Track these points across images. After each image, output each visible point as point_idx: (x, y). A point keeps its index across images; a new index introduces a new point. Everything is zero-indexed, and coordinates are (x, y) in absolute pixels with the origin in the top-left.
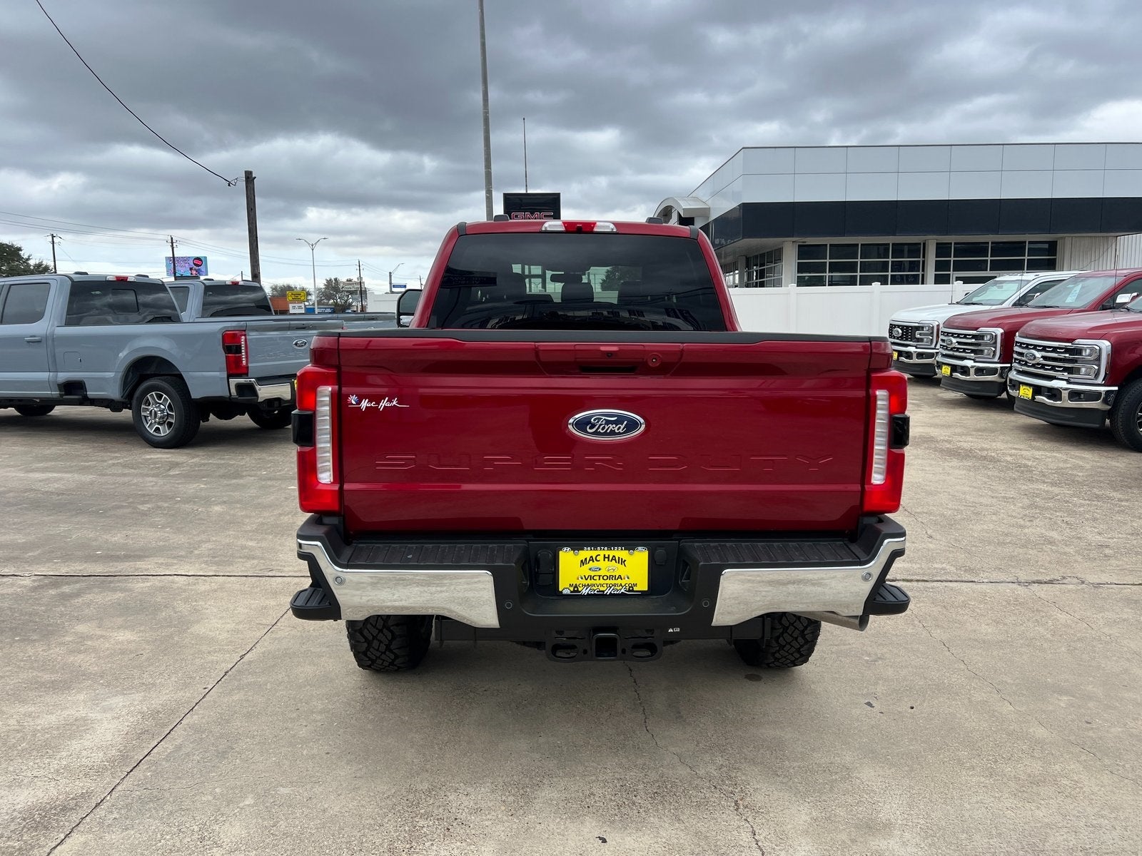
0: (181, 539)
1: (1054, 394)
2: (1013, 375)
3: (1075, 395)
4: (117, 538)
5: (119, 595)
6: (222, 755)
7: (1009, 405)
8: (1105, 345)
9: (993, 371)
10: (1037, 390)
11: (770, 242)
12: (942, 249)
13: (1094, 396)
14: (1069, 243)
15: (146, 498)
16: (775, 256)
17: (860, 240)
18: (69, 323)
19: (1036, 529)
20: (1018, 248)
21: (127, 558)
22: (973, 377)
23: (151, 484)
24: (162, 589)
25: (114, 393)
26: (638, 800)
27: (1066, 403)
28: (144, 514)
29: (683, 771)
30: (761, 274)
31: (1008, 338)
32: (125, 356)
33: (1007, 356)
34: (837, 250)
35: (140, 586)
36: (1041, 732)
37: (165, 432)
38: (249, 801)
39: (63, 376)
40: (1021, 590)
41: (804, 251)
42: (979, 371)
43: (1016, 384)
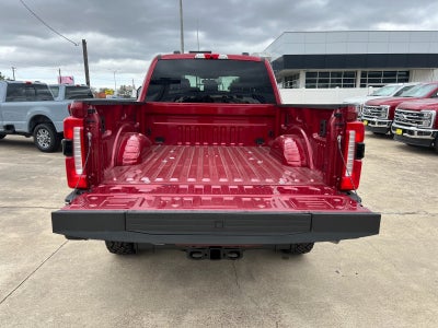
0: (45, 192)
1: (411, 132)
2: (394, 125)
3: (420, 133)
4: (19, 190)
5: (14, 216)
6: (43, 295)
7: (391, 137)
8: (434, 112)
9: (385, 123)
10: (404, 131)
11: (295, 71)
12: (363, 75)
13: (428, 134)
14: (415, 72)
15: (34, 174)
16: (296, 77)
17: (330, 70)
18: (7, 101)
19: (405, 190)
20: (394, 74)
21: (21, 199)
22: (376, 125)
23: (39, 167)
24: (34, 214)
25: (26, 130)
26: (231, 321)
27: (416, 136)
28: (33, 180)
29: (252, 306)
30: (291, 84)
31: (392, 109)
32: (30, 114)
33: (391, 116)
34: (322, 74)
35: (24, 212)
36: (415, 287)
37: (47, 146)
38: (51, 320)
39: (5, 123)
40: (401, 217)
41: (308, 75)
42: (379, 123)
43: (395, 129)
